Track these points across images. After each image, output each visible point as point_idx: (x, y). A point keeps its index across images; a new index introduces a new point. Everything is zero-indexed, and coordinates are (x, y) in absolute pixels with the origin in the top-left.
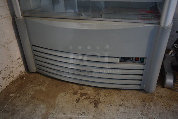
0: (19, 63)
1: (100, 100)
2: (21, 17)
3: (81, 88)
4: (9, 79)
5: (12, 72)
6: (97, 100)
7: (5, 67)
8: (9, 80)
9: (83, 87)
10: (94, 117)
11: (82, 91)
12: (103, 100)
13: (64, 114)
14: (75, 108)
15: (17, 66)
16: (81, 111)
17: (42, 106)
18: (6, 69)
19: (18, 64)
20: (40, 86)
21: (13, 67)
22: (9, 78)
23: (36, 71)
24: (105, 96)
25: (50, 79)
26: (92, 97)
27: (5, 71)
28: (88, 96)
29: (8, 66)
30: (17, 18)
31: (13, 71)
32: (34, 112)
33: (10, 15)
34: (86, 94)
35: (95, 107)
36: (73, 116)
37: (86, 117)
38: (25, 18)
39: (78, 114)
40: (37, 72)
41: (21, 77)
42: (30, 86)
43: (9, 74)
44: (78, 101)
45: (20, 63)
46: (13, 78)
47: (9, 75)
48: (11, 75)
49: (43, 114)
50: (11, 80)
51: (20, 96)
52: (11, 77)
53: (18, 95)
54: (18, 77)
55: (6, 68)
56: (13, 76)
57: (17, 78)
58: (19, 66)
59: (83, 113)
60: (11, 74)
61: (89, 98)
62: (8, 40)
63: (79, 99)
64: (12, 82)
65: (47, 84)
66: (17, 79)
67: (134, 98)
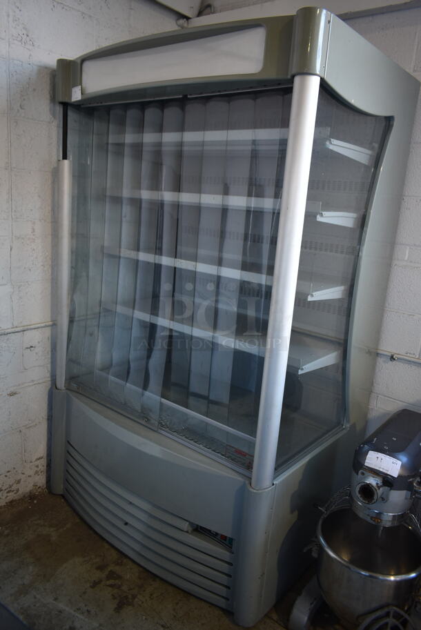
0: (37, 466)
1: (136, 600)
2: (64, 388)
3: (120, 561)
4: (8, 494)
5: (19, 482)
6: (130, 596)
7: (7, 470)
8: (7, 496)
9: (125, 560)
10: (101, 627)
11: (117, 569)
12: (140, 603)
13: (56, 599)
14: (81, 596)
15: (31, 473)
16: (86, 606)
17: (31, 568)
18: (8, 474)
19: (36, 469)
20: (52, 529)
21: (23, 474)
22: (8, 492)
23: (61, 493)
24: (151, 595)
25: (78, 520)
26: (125, 588)
27: (6, 476)
28: (120, 583)
29: (14, 468)
30: (56, 388)
31: (20, 480)
32: (13, 574)
33: (50, 379)
34: (119, 577)
35: (116, 608)
36: (67, 609)
37: (86, 620)
38: (69, 392)
39: (79, 609)
40: (63, 496)
41: (31, 497)
42: (36, 522)
43: (11, 484)
44: (95, 584)
45: (40, 467)
46: (15, 493)
47: (10, 487)
48: (15, 487)
49: (24, 584)
50: (12, 496)
51: (8, 535)
52: (13, 491)
53: (6, 532)
54: (26, 496)
55: (9, 472)
56: (18, 490)
57: (24, 496)
58: (37, 472)
59: (88, 610)
60: (15, 485)
61: (119, 587)
62: (30, 422)
63: (100, 581)
64: (11, 502)
65: (65, 529)
66: (22, 499)
67: (203, 624)
